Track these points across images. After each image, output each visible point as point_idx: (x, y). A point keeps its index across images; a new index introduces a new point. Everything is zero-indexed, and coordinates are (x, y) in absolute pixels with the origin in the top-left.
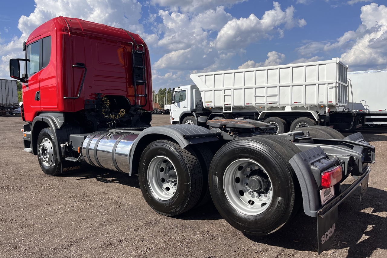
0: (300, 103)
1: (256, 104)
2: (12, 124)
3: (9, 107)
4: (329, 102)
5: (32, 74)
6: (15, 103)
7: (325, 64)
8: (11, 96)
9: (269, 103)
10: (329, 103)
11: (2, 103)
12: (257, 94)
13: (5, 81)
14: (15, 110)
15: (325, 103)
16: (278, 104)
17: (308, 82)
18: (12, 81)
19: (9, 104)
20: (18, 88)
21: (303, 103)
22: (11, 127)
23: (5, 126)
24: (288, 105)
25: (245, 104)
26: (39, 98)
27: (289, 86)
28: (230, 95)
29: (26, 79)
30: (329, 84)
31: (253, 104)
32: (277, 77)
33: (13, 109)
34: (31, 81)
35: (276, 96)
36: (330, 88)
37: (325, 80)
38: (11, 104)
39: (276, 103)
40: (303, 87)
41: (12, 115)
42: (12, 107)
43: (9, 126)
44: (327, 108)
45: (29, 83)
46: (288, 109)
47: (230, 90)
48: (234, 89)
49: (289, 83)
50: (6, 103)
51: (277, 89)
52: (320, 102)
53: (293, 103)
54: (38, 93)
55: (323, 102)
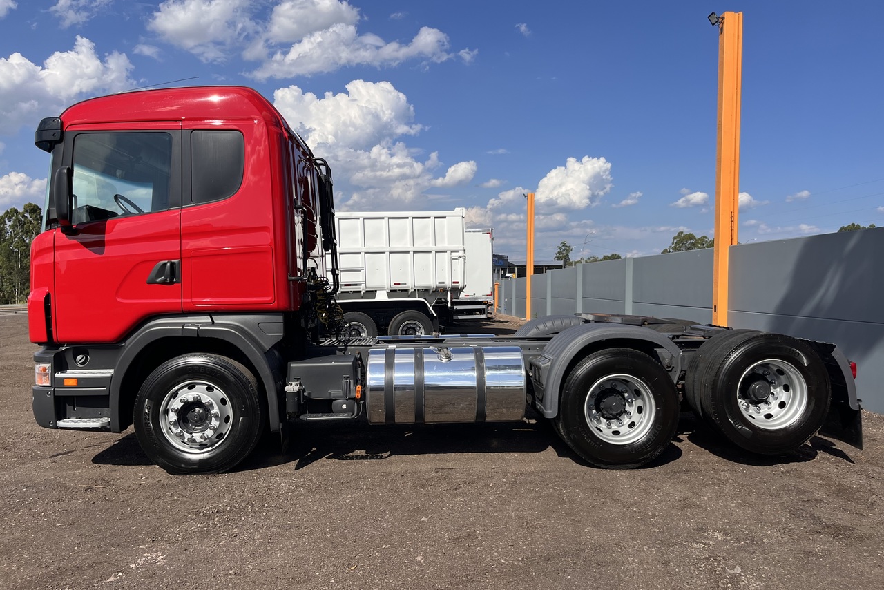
0: (405, 284)
4: (454, 283)
7: (445, 217)
9: (346, 285)
10: (454, 285)
15: (448, 284)
16: (363, 286)
17: (418, 247)
21: (410, 285)
24: (382, 289)
27: (384, 253)
30: (452, 252)
32: (360, 235)
35: (360, 271)
36: (454, 259)
37: (446, 245)
39: (360, 285)
40: (409, 256)
44: (449, 294)
46: (382, 297)
49: (382, 246)
51: (360, 257)
52: (439, 283)
53: (392, 284)
55: (444, 283)
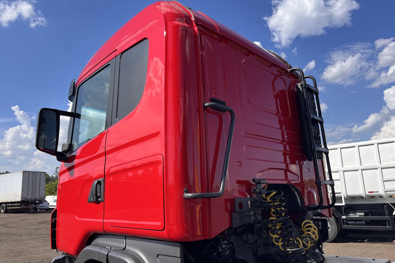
1: (386, 192)
2: (34, 225)
3: (34, 202)
5: (83, 143)
6: (41, 198)
8: (37, 190)
11: (27, 198)
12: (386, 178)
13: (33, 173)
14: (41, 205)
18: (41, 173)
19: (34, 199)
20: (46, 181)
22: (32, 230)
23: (25, 227)
25: (367, 193)
26: (99, 197)
28: (339, 180)
29: (68, 154)
31: (381, 192)
33: (38, 204)
34: (79, 157)
38: (37, 199)
41: (36, 211)
42: (37, 202)
43: (30, 228)
45: (76, 162)
47: (338, 172)
48: (344, 171)
50: (31, 198)
54: (99, 183)
